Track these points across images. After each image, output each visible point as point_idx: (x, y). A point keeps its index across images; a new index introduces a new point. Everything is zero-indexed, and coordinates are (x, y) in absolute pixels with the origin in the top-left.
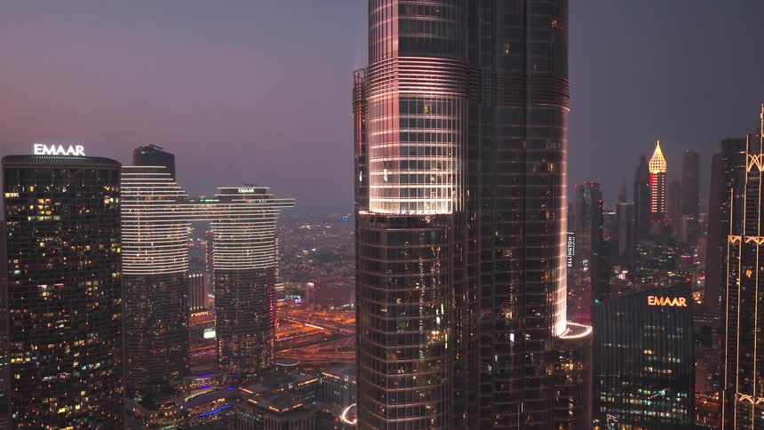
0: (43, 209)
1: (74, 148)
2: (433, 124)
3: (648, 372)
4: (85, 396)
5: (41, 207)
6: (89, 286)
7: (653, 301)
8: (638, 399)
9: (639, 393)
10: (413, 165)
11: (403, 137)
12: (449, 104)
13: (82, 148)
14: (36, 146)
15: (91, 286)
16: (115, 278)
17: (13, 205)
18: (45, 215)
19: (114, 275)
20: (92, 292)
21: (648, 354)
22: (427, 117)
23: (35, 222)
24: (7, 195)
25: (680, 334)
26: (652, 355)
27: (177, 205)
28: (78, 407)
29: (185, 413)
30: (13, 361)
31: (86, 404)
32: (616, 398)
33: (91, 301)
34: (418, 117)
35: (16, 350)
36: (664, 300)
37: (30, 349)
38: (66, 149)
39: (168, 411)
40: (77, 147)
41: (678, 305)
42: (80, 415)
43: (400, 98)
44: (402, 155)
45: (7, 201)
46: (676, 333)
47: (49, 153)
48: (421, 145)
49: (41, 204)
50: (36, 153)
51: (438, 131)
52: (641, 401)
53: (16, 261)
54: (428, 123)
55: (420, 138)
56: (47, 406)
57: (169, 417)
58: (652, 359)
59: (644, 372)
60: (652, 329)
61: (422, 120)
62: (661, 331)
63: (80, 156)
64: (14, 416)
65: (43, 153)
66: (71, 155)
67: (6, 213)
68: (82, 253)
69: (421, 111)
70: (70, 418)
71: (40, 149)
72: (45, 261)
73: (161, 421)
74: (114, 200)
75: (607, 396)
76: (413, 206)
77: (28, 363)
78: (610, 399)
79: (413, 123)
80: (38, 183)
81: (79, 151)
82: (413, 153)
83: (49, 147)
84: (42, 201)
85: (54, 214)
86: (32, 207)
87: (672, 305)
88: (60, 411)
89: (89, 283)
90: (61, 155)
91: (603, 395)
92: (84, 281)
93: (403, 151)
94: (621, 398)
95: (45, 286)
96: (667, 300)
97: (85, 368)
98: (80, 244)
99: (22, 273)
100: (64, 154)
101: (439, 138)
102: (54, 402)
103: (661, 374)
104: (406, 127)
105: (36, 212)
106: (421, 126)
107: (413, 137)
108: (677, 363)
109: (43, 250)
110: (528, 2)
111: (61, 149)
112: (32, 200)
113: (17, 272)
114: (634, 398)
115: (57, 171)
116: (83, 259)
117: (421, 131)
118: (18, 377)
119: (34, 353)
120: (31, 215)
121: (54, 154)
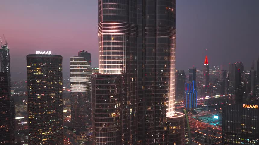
0: (38, 71)
1: (48, 52)
2: (115, 44)
3: (243, 132)
4: (51, 129)
5: (38, 70)
6: (52, 95)
7: (245, 106)
8: (239, 142)
9: (239, 140)
10: (108, 58)
11: (104, 48)
12: (123, 37)
13: (51, 52)
14: (37, 51)
15: (53, 95)
16: (61, 93)
17: (30, 69)
18: (39, 73)
19: (60, 92)
20: (53, 97)
21: (243, 125)
22: (113, 42)
23: (36, 75)
24: (28, 66)
25: (255, 119)
26: (244, 126)
27: (88, 70)
28: (48, 133)
29: (88, 137)
30: (29, 117)
31: (51, 132)
32: (230, 140)
33: (53, 99)
34: (109, 42)
35: (30, 114)
36: (249, 106)
37: (34, 114)
38: (46, 52)
39: (83, 136)
40: (49, 52)
41: (255, 108)
42: (49, 135)
43: (103, 36)
44: (104, 54)
45: (28, 68)
46: (254, 118)
47: (41, 54)
48: (110, 51)
49: (38, 69)
50: (37, 54)
51: (116, 46)
52: (240, 143)
53: (31, 87)
54: (113, 44)
55: (110, 48)
56: (39, 132)
57: (83, 138)
58: (244, 127)
59: (241, 132)
60: (244, 116)
61: (111, 42)
62: (248, 117)
63: (50, 54)
64: (29, 134)
65: (39, 54)
66: (47, 54)
67: (28, 72)
68: (50, 85)
69: (111, 40)
70: (46, 136)
71: (38, 53)
72: (39, 87)
73: (80, 139)
74: (60, 68)
75: (227, 140)
76: (108, 71)
77: (33, 119)
78: (228, 141)
79: (108, 44)
80: (37, 63)
81: (49, 53)
82: (108, 54)
83: (41, 52)
84: (38, 68)
85: (41, 72)
86: (35, 70)
87: (253, 108)
88: (43, 134)
89: (52, 94)
90: (44, 54)
91: (226, 139)
92: (51, 93)
93: (105, 53)
94: (232, 141)
95: (38, 95)
96: (251, 106)
97: (51, 121)
98: (49, 82)
99: (32, 90)
100: (45, 54)
101: (117, 48)
102: (41, 131)
103: (248, 133)
104: (105, 45)
105: (36, 72)
106: (110, 45)
107: (108, 48)
108: (254, 129)
109: (38, 84)
110: (157, 1)
111: (44, 52)
112: (35, 68)
113: (31, 90)
114: (237, 141)
115: (43, 59)
116: (50, 87)
117: (110, 46)
118: (31, 122)
119: (35, 115)
120: (35, 73)
121: (42, 54)
